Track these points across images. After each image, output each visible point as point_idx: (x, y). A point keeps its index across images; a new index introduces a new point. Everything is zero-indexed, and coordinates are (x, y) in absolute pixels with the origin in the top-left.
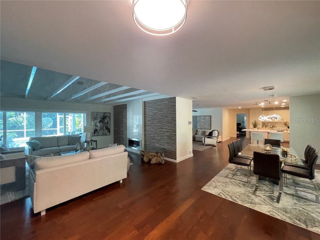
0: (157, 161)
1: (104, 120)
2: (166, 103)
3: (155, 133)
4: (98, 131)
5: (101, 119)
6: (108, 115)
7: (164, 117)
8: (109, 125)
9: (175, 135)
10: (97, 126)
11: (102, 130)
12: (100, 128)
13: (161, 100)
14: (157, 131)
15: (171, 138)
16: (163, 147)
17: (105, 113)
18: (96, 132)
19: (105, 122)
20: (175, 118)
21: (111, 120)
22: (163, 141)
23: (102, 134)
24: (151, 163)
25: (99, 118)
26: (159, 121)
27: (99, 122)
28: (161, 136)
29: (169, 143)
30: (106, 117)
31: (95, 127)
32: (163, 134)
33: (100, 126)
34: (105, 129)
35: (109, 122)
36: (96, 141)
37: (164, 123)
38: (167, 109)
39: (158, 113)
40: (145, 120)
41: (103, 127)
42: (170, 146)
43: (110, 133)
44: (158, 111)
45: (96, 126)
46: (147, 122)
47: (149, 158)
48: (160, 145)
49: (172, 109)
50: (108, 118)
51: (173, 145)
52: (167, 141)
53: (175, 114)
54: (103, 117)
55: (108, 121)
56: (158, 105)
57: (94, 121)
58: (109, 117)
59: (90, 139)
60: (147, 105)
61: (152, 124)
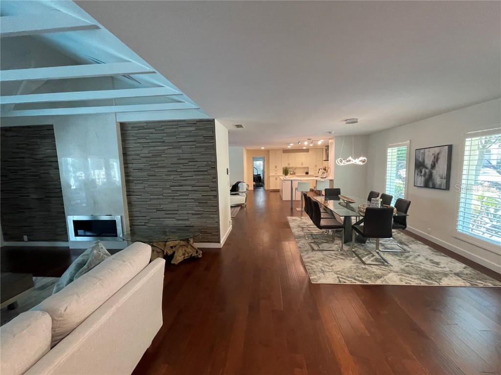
0: (186, 255)
2: (190, 131)
3: (161, 197)
7: (187, 161)
9: (216, 196)
13: (176, 123)
14: (165, 191)
15: (207, 203)
16: (187, 222)
20: (215, 162)
22: (185, 212)
24: (174, 264)
26: (170, 169)
28: (178, 201)
29: (200, 214)
37: (184, 174)
38: (195, 143)
39: (166, 152)
40: (126, 168)
42: (204, 220)
44: (166, 147)
48: (178, 220)
49: (207, 144)
51: (211, 216)
52: (196, 211)
53: (215, 155)
56: (167, 133)
60: (131, 132)
61: (151, 178)
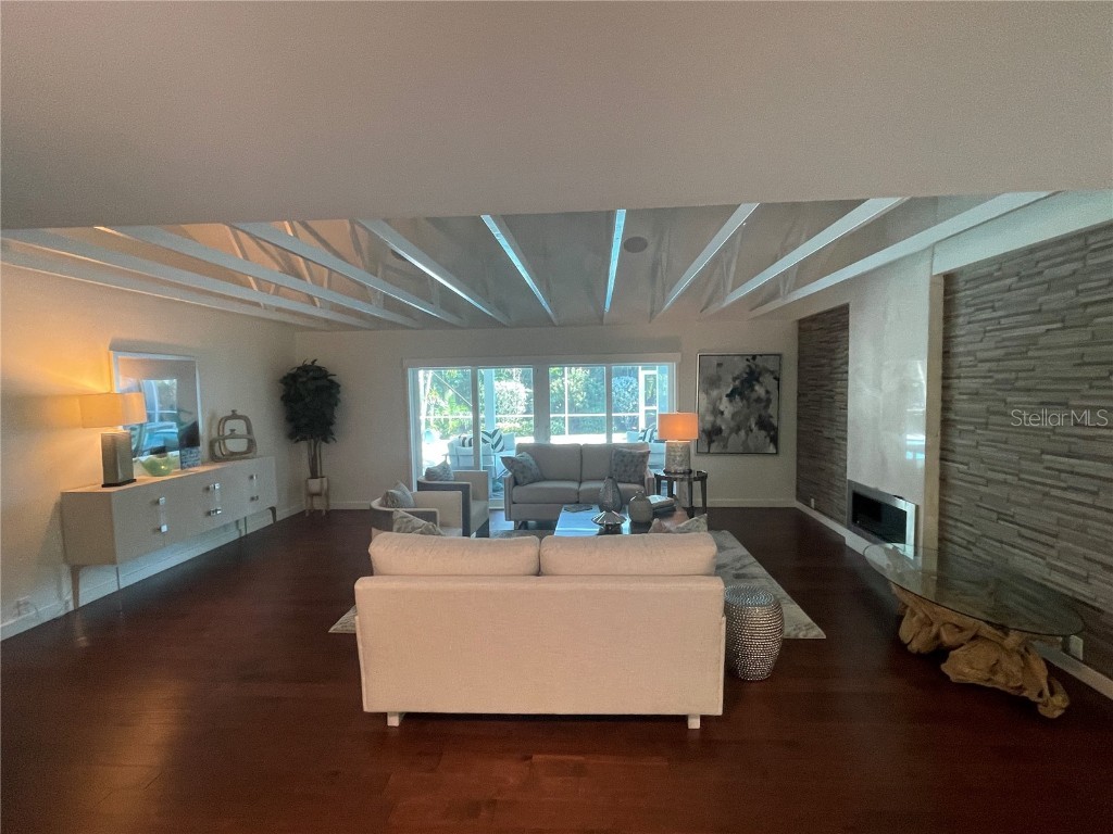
0: (1000, 678)
1: (753, 390)
3: (1013, 478)
4: (725, 434)
5: (737, 383)
6: (771, 365)
7: (1103, 372)
8: (772, 410)
10: (722, 413)
11: (742, 433)
12: (732, 424)
14: (1026, 465)
17: (754, 357)
18: (714, 438)
19: (754, 396)
21: (783, 387)
23: (741, 449)
24: (946, 675)
25: (731, 380)
27: (730, 396)
28: (1062, 505)
30: (760, 374)
31: (709, 418)
32: (1089, 500)
33: (734, 416)
34: (753, 426)
35: (774, 397)
36: (703, 478)
40: (945, 388)
41: (747, 419)
43: (777, 448)
44: (1043, 328)
45: (718, 413)
46: (962, 404)
47: (938, 636)
48: (1053, 568)
50: (768, 380)
54: (745, 376)
55: (767, 392)
56: (1049, 282)
57: (707, 393)
58: (772, 372)
59: (681, 465)
61: (993, 419)
